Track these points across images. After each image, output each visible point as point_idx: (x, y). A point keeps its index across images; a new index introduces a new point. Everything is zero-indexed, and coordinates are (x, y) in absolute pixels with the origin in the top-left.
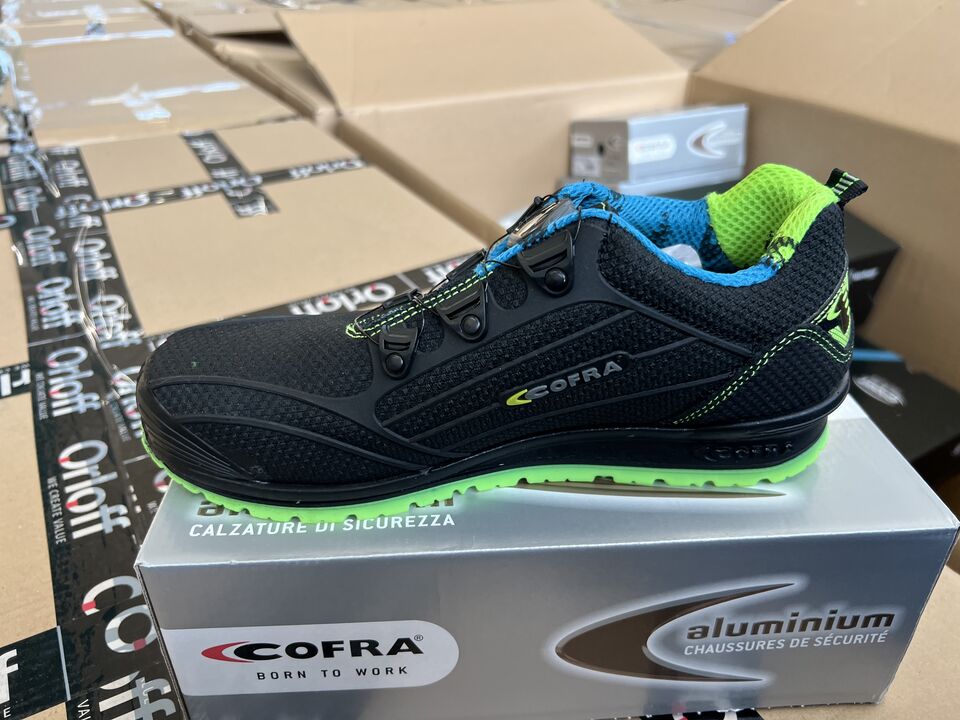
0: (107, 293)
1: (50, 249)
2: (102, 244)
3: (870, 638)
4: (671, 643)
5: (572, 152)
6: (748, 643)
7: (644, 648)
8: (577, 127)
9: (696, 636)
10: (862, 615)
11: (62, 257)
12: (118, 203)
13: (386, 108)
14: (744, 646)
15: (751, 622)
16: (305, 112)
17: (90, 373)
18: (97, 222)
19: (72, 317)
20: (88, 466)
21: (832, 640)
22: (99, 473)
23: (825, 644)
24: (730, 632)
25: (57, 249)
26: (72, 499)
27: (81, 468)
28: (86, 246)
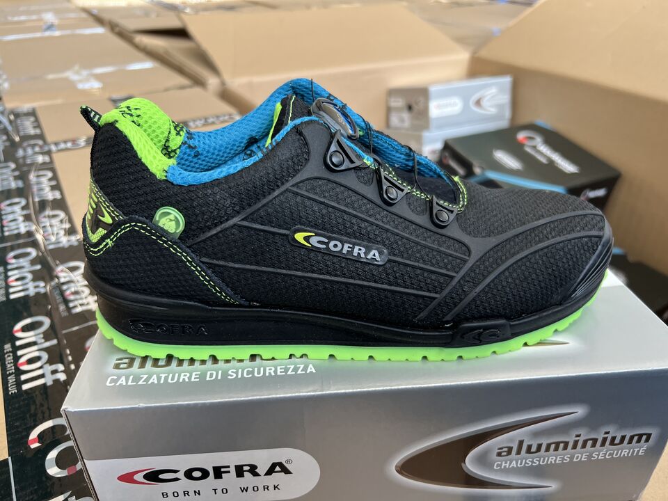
0: (53, 209)
1: (11, 179)
2: (50, 174)
3: (634, 451)
4: (483, 460)
5: (389, 110)
6: (542, 459)
7: (463, 465)
8: (393, 92)
9: (503, 454)
10: (628, 434)
11: (20, 184)
12: (62, 146)
13: (256, 79)
14: (539, 461)
15: (545, 443)
16: (198, 82)
17: (38, 267)
18: (47, 159)
19: (26, 226)
20: (35, 335)
21: (605, 454)
22: (43, 341)
23: (600, 458)
24: (529, 451)
25: (16, 178)
26: (22, 360)
27: (30, 336)
28: (38, 176)
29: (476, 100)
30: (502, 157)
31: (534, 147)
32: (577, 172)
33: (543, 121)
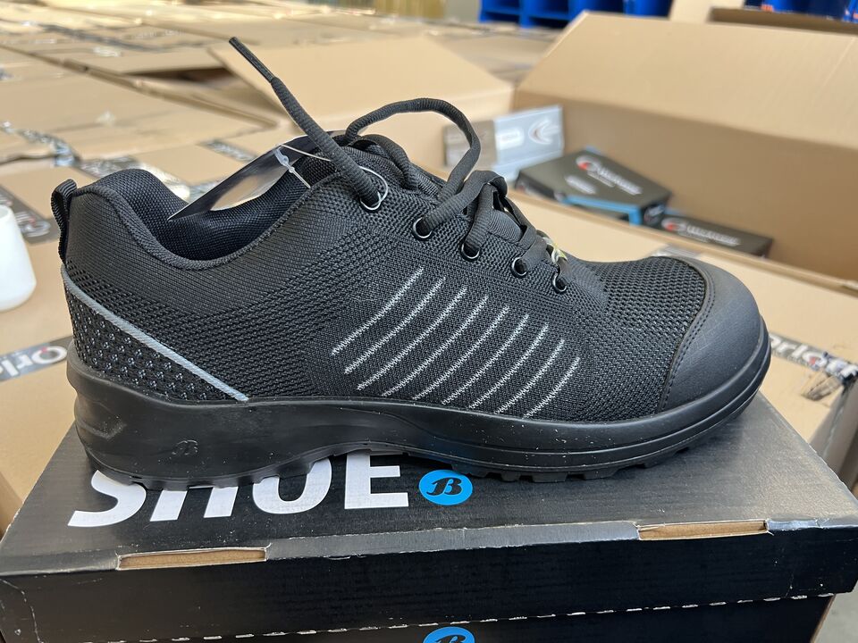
5: (446, 148)
29: (534, 131)
30: (574, 182)
31: (596, 173)
32: (638, 193)
33: (592, 146)
